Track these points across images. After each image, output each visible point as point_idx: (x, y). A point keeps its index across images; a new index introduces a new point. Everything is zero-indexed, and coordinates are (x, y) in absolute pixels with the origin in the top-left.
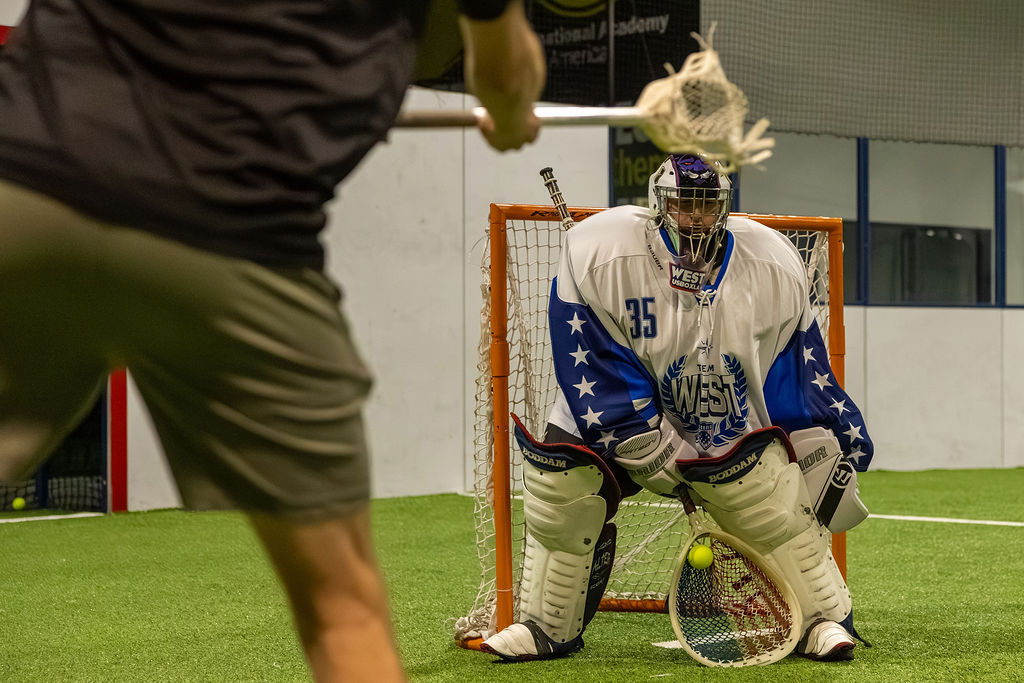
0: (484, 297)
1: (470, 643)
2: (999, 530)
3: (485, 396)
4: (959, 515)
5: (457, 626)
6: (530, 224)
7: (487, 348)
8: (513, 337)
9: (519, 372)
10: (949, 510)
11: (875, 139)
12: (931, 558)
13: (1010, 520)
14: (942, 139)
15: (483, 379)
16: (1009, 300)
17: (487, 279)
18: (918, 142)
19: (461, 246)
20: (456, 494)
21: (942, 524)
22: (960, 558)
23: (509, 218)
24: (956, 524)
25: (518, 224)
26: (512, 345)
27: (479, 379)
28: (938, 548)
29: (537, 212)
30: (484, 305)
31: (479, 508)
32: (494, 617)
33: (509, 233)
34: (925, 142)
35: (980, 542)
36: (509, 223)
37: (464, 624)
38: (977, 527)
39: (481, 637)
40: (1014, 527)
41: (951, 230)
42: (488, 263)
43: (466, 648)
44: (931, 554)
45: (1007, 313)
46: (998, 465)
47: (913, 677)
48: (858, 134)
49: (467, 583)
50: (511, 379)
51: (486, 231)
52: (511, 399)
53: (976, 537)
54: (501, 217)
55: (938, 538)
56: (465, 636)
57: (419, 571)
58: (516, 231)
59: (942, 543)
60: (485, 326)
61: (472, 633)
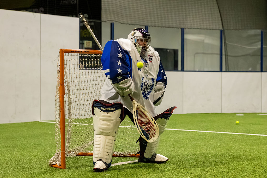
0: (58, 74)
1: (54, 166)
2: (186, 132)
3: (58, 100)
4: (175, 128)
5: (50, 161)
6: (70, 54)
7: (59, 87)
8: (65, 84)
9: (67, 94)
10: (172, 126)
11: (150, 26)
12: (170, 140)
13: (188, 129)
14: (168, 26)
15: (57, 95)
16: (185, 69)
17: (59, 69)
18: (161, 27)
19: (40, 54)
20: (38, 122)
21: (171, 131)
22: (178, 140)
23: (65, 52)
24: (174, 130)
25: (67, 54)
26: (65, 86)
27: (56, 95)
28: (171, 138)
29: (72, 51)
30: (58, 76)
31: (56, 130)
32: (60, 159)
33: (65, 56)
34: (163, 27)
35: (182, 136)
36: (65, 54)
37: (52, 160)
38: (180, 131)
39: (56, 164)
40: (190, 131)
41: (167, 49)
42: (59, 64)
43: (53, 167)
44: (170, 139)
45: (184, 73)
46: (182, 113)
47: (173, 175)
48: (146, 25)
49: (48, 148)
50: (65, 96)
51: (59, 56)
52: (65, 101)
53: (180, 134)
54: (62, 52)
55: (171, 135)
56: (52, 164)
57: (34, 144)
58: (66, 56)
59: (172, 136)
60: (58, 81)
61: (54, 163)
